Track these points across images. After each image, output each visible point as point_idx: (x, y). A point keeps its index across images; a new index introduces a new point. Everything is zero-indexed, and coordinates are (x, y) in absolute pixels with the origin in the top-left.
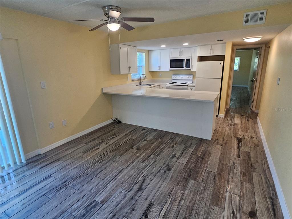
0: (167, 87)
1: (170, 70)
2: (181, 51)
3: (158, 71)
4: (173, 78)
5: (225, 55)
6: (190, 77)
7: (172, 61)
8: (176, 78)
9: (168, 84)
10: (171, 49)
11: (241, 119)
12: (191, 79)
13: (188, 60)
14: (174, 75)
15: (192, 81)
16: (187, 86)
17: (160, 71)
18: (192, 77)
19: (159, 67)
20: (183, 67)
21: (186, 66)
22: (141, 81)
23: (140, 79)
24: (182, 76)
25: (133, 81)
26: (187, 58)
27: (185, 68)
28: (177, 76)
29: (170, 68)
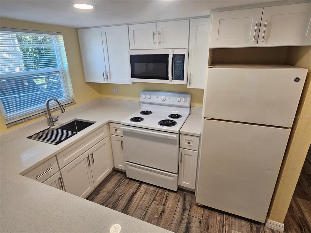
0: (125, 130)
1: (133, 83)
2: (159, 30)
3: (105, 82)
4: (142, 100)
6: (183, 100)
7: (135, 59)
8: (150, 101)
9: (129, 122)
10: (130, 24)
12: (187, 104)
14: (146, 92)
15: (188, 109)
16: (179, 133)
17: (109, 82)
18: (188, 99)
19: (106, 73)
20: (167, 78)
21: (172, 76)
22: (50, 116)
23: (48, 111)
24: (164, 97)
25: (16, 125)
26: (175, 53)
27: (171, 81)
28: (152, 96)
29: (132, 78)
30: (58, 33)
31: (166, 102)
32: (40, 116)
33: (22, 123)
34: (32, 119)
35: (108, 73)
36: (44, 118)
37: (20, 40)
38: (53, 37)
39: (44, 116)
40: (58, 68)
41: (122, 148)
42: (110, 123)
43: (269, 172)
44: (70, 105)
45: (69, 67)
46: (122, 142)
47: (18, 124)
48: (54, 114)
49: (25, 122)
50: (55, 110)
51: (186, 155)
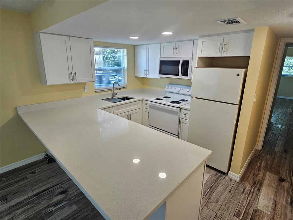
0: (151, 104)
1: (160, 77)
2: (177, 46)
3: (145, 77)
4: (166, 90)
5: (249, 57)
7: (162, 63)
8: (171, 91)
9: (153, 100)
10: (162, 43)
11: (276, 193)
13: (186, 63)
16: (180, 107)
17: (148, 77)
19: (146, 71)
20: (178, 75)
21: (181, 74)
22: (113, 91)
23: (113, 89)
24: (180, 89)
25: (98, 92)
26: (184, 60)
27: (181, 77)
28: (173, 88)
29: (160, 74)
30: (125, 48)
31: (181, 92)
32: (109, 91)
33: (101, 92)
34: (105, 91)
35: (148, 71)
36: (110, 92)
37: (103, 52)
38: (122, 50)
39: (111, 91)
40: (122, 67)
41: (148, 116)
42: (144, 101)
43: (226, 134)
44: (124, 89)
45: (127, 67)
46: (148, 113)
47: (99, 92)
48: (115, 92)
49: (102, 92)
50: (117, 89)
51: (183, 123)
